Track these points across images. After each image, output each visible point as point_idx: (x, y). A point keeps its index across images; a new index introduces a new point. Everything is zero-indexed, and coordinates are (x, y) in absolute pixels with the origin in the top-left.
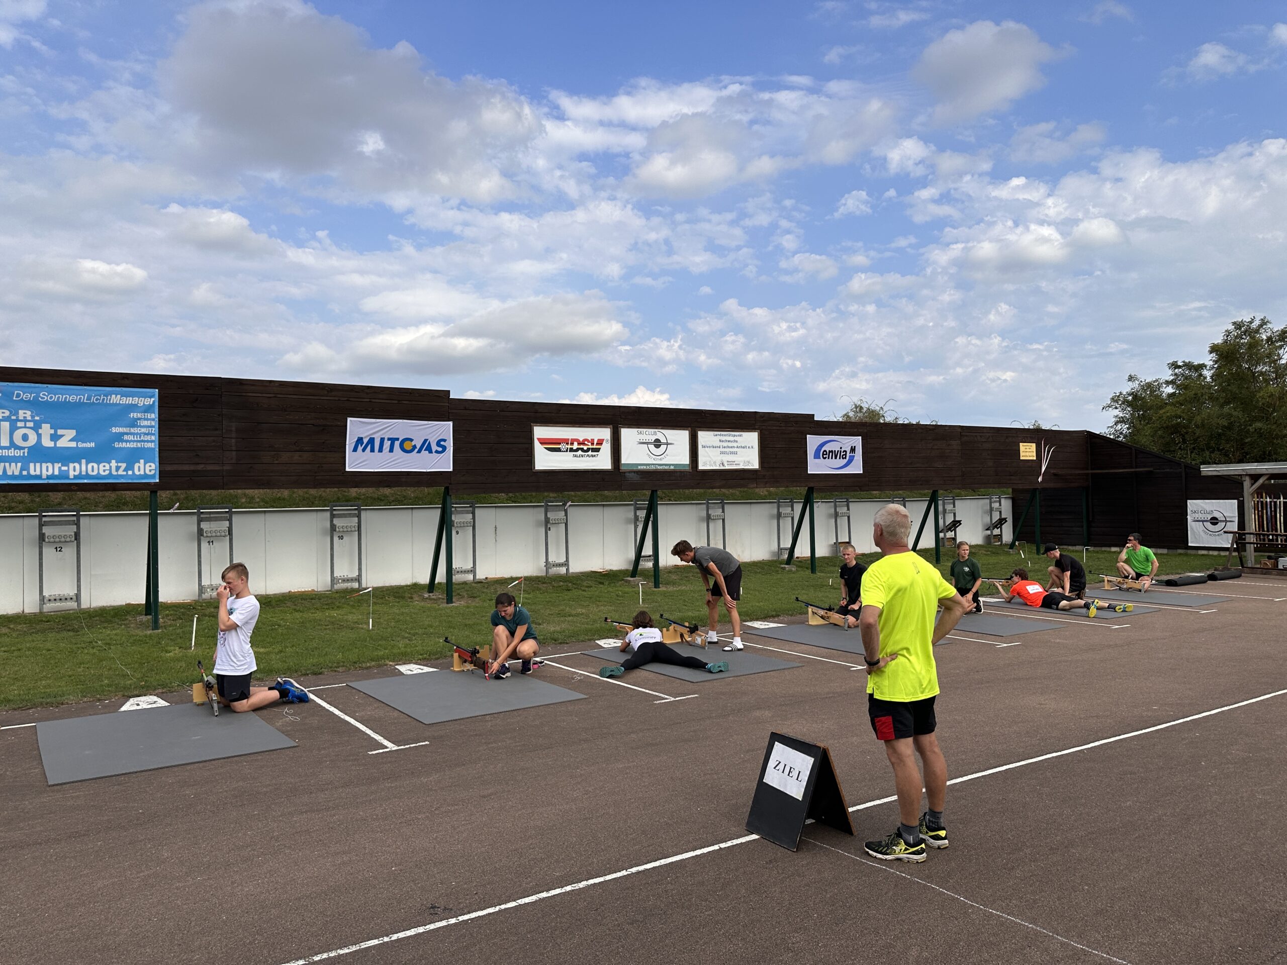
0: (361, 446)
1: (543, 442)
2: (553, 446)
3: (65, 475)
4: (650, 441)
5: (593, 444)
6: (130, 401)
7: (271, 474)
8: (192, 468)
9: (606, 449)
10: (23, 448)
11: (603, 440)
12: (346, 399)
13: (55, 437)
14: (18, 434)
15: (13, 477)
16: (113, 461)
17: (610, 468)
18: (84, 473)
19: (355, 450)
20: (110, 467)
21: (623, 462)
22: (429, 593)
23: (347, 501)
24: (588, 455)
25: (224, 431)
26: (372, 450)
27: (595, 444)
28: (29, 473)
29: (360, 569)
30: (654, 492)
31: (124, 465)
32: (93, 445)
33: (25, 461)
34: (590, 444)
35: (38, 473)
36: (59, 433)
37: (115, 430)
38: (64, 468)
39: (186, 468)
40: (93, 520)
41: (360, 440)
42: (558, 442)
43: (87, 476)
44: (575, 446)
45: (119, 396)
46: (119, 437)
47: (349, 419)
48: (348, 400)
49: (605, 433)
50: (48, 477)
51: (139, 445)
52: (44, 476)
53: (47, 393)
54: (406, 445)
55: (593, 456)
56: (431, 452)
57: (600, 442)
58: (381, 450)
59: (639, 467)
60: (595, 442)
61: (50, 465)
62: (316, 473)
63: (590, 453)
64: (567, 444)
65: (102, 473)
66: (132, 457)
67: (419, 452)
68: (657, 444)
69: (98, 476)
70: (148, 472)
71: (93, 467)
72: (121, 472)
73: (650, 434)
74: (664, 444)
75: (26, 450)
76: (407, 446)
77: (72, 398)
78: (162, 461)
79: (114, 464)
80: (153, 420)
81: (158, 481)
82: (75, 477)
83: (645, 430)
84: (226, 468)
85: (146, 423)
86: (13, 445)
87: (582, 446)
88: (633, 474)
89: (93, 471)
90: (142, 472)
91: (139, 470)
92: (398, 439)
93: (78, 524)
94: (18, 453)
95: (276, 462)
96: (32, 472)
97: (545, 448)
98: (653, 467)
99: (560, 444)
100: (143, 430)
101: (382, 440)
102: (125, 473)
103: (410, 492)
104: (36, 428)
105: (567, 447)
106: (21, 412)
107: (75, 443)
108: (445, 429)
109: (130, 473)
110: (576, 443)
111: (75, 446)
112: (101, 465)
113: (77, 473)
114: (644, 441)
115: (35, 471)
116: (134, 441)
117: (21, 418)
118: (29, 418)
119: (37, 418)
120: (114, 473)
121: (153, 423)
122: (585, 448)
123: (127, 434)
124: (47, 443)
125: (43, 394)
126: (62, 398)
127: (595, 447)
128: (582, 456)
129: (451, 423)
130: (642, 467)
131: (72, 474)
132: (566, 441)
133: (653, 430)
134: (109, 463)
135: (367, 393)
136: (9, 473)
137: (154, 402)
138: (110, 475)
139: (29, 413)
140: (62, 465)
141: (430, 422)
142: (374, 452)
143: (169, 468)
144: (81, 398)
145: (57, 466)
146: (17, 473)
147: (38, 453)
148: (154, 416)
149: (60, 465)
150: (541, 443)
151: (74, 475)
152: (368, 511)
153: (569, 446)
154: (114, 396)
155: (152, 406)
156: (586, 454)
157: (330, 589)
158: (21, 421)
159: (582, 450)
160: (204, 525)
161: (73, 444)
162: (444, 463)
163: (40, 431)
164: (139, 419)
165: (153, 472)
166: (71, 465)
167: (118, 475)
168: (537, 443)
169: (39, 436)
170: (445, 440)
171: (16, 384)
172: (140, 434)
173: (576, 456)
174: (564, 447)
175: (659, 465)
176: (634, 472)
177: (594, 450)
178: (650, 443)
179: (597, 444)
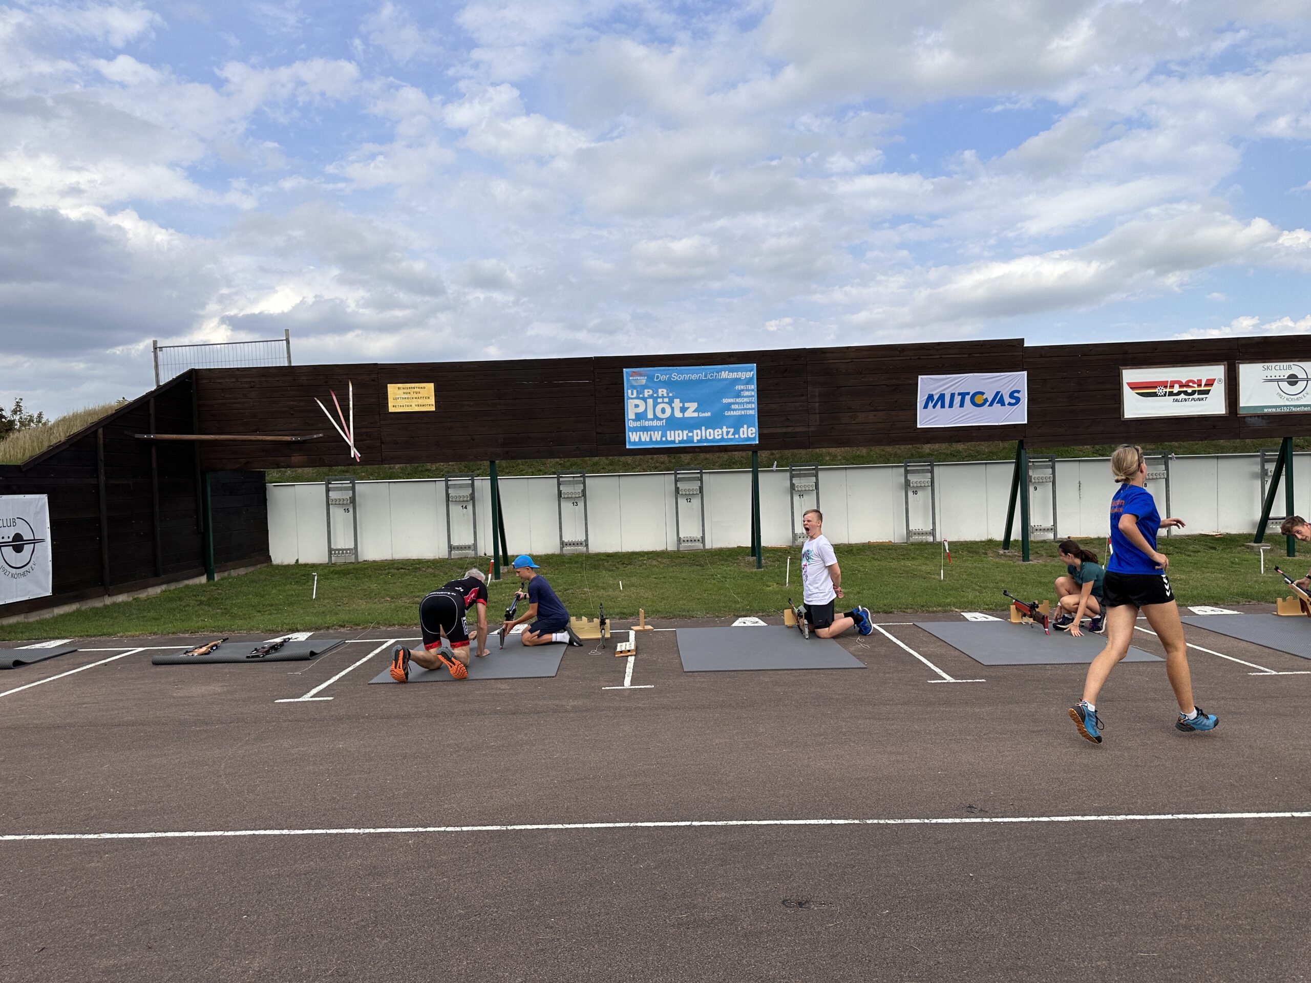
0: (932, 402)
1: (1133, 386)
2: (1147, 390)
3: (690, 440)
4: (1282, 377)
5: (1200, 385)
6: (734, 375)
7: (849, 434)
8: (784, 430)
9: (1218, 392)
10: (662, 419)
11: (1214, 380)
12: (916, 358)
13: (683, 410)
14: (659, 407)
15: (657, 442)
16: (724, 427)
17: (1224, 413)
18: (704, 438)
19: (926, 407)
20: (722, 432)
21: (1241, 405)
22: (1005, 549)
23: (921, 457)
24: (1193, 399)
25: (809, 396)
26: (943, 406)
27: (1203, 385)
28: (666, 439)
29: (934, 523)
30: (1287, 440)
31: (732, 430)
32: (709, 414)
33: (664, 430)
34: (1196, 385)
35: (673, 439)
36: (686, 406)
37: (725, 401)
38: (690, 434)
39: (779, 430)
40: (712, 476)
41: (931, 397)
42: (1154, 385)
43: (707, 440)
44: (1176, 389)
45: (727, 372)
46: (728, 407)
47: (920, 377)
48: (919, 358)
49: (1217, 372)
50: (680, 442)
51: (743, 413)
52: (677, 441)
53: (678, 374)
54: (977, 400)
55: (1199, 399)
56: (1003, 404)
57: (1210, 383)
58: (951, 406)
59: (1266, 410)
60: (1203, 384)
61: (680, 432)
62: (889, 430)
63: (1196, 396)
64: (1166, 387)
65: (717, 437)
66: (738, 423)
67: (991, 405)
68: (1293, 380)
69: (714, 440)
70: (750, 436)
71: (710, 432)
72: (730, 436)
73: (1282, 369)
74: (1302, 380)
75: (664, 421)
76: (979, 400)
77: (694, 377)
78: (760, 427)
79: (725, 429)
80: (753, 390)
81: (757, 442)
82: (698, 441)
83: (1274, 364)
84: (812, 429)
85: (747, 393)
86: (656, 418)
87: (1185, 389)
88: (1256, 418)
89: (710, 436)
90: (746, 436)
91: (743, 434)
92: (968, 394)
93: (701, 480)
94: (659, 423)
95: (854, 422)
96: (669, 439)
97: (1137, 393)
98: (1286, 410)
99: (1157, 387)
100: (746, 400)
101: (953, 395)
102: (733, 437)
103: (984, 447)
104: (670, 403)
105: (1165, 390)
106: (660, 390)
107: (697, 413)
108: (1019, 380)
109: (737, 436)
110: (1177, 386)
111: (697, 415)
112: (716, 431)
113: (699, 438)
114: (1273, 378)
115: (671, 437)
116: (739, 410)
117: (660, 395)
118: (665, 395)
119: (671, 395)
120: (725, 437)
121: (753, 393)
122: (1190, 390)
123: (734, 404)
124: (678, 414)
125: (675, 375)
126: (687, 377)
127: (1202, 388)
128: (1185, 400)
129: (1025, 373)
130: (1270, 410)
131: (696, 439)
132: (1164, 384)
133: (1286, 364)
134: (722, 428)
135: (938, 350)
136: (654, 439)
137: (753, 375)
138: (723, 439)
139: (665, 391)
140: (689, 432)
141: (1002, 374)
142: (944, 408)
143: (766, 431)
144: (700, 376)
145: (685, 432)
146: (659, 439)
147: (673, 423)
148: (754, 387)
149: (687, 432)
150: (1131, 388)
151: (698, 440)
152: (941, 467)
153: (1168, 390)
154: (723, 372)
155: (751, 379)
156: (1191, 397)
157: (906, 541)
158: (660, 397)
159: (1186, 393)
160: (795, 481)
161: (696, 415)
162: (1019, 415)
163: (673, 405)
164: (743, 390)
165: (754, 435)
166: (695, 432)
167: (728, 438)
168: (1126, 390)
169: (673, 409)
170: (1018, 392)
171: (656, 368)
172: (743, 403)
173: (1177, 400)
174: (1161, 391)
175: (1295, 406)
176: (1258, 416)
177: (1201, 392)
178: (1282, 380)
179: (1206, 385)
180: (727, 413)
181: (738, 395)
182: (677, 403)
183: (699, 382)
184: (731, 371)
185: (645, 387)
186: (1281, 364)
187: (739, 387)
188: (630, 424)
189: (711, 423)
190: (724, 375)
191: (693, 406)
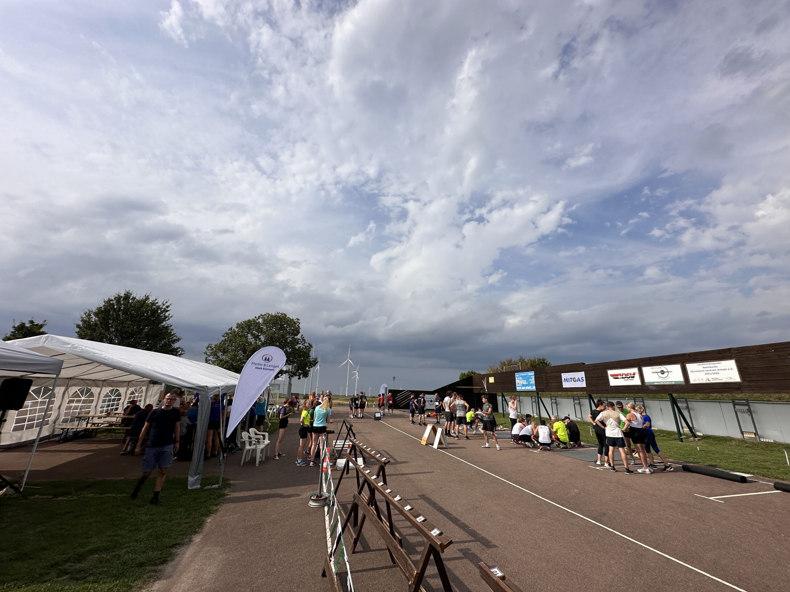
1: (612, 376)
2: (616, 377)
5: (631, 375)
7: (551, 389)
9: (637, 376)
11: (635, 373)
17: (641, 384)
19: (564, 382)
21: (646, 381)
28: (522, 389)
30: (670, 395)
31: (531, 387)
33: (521, 387)
37: (530, 380)
39: (539, 387)
41: (565, 379)
42: (617, 375)
44: (624, 376)
47: (562, 374)
49: (635, 370)
50: (524, 390)
54: (574, 380)
55: (632, 380)
56: (580, 381)
57: (634, 374)
58: (569, 381)
59: (655, 383)
60: (632, 374)
62: (558, 388)
63: (630, 378)
65: (530, 389)
67: (578, 381)
68: (663, 372)
74: (666, 372)
81: (536, 390)
83: (654, 367)
84: (544, 387)
87: (626, 376)
89: (528, 388)
91: (533, 388)
95: (552, 385)
97: (613, 378)
98: (662, 383)
101: (569, 379)
113: (526, 389)
114: (655, 372)
124: (523, 383)
127: (632, 376)
128: (628, 380)
129: (584, 372)
132: (620, 375)
143: (537, 388)
145: (524, 387)
147: (523, 385)
148: (534, 377)
153: (622, 376)
159: (627, 377)
165: (535, 388)
173: (625, 380)
175: (665, 382)
176: (653, 386)
177: (632, 377)
178: (659, 372)
179: (633, 375)
180: (530, 383)
181: (532, 379)
182: (523, 381)
183: (526, 376)
184: (530, 373)
185: (518, 377)
186: (657, 367)
187: (532, 377)
188: (517, 385)
189: (528, 385)
190: (529, 374)
191: (525, 381)
